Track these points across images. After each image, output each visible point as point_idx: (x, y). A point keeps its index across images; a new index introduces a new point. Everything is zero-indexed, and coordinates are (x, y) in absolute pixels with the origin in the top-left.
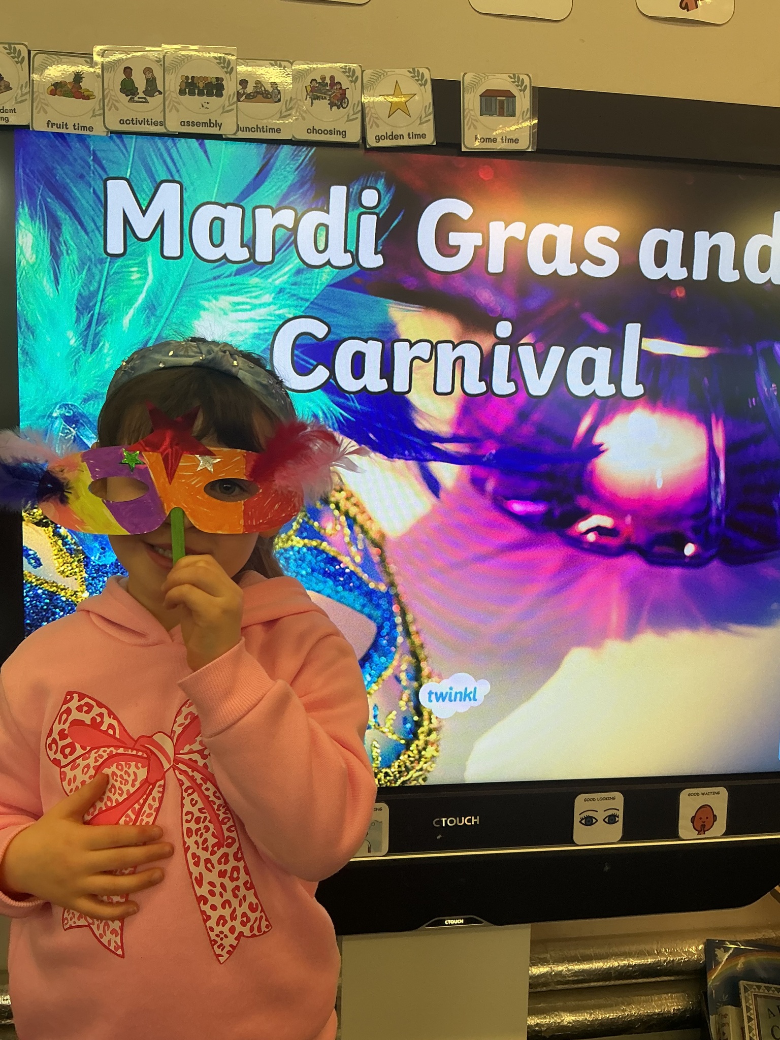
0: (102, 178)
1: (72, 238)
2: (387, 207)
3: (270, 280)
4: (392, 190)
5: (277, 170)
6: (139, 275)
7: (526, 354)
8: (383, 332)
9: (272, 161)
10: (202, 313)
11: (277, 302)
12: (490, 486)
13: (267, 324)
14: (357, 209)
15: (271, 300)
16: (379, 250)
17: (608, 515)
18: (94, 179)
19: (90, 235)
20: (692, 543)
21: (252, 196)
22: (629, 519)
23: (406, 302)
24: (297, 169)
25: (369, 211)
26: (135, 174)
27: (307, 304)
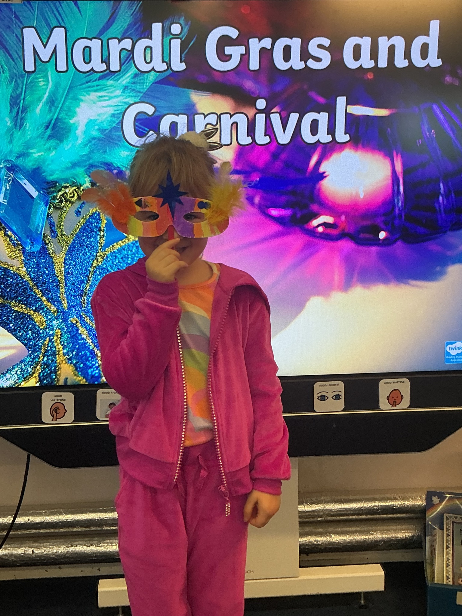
0: (20, 28)
1: (5, 64)
2: (187, 34)
3: (119, 82)
4: (189, 23)
5: (120, 16)
6: (43, 83)
7: (276, 119)
8: (187, 109)
9: (117, 11)
10: (81, 103)
11: (123, 94)
12: (257, 200)
13: (120, 107)
14: (169, 36)
15: (120, 93)
16: (183, 60)
17: (331, 216)
18: (16, 28)
19: (15, 61)
20: (384, 231)
21: (106, 33)
22: (343, 218)
23: (201, 90)
24: (131, 15)
25: (176, 37)
26: (39, 24)
27: (142, 95)
